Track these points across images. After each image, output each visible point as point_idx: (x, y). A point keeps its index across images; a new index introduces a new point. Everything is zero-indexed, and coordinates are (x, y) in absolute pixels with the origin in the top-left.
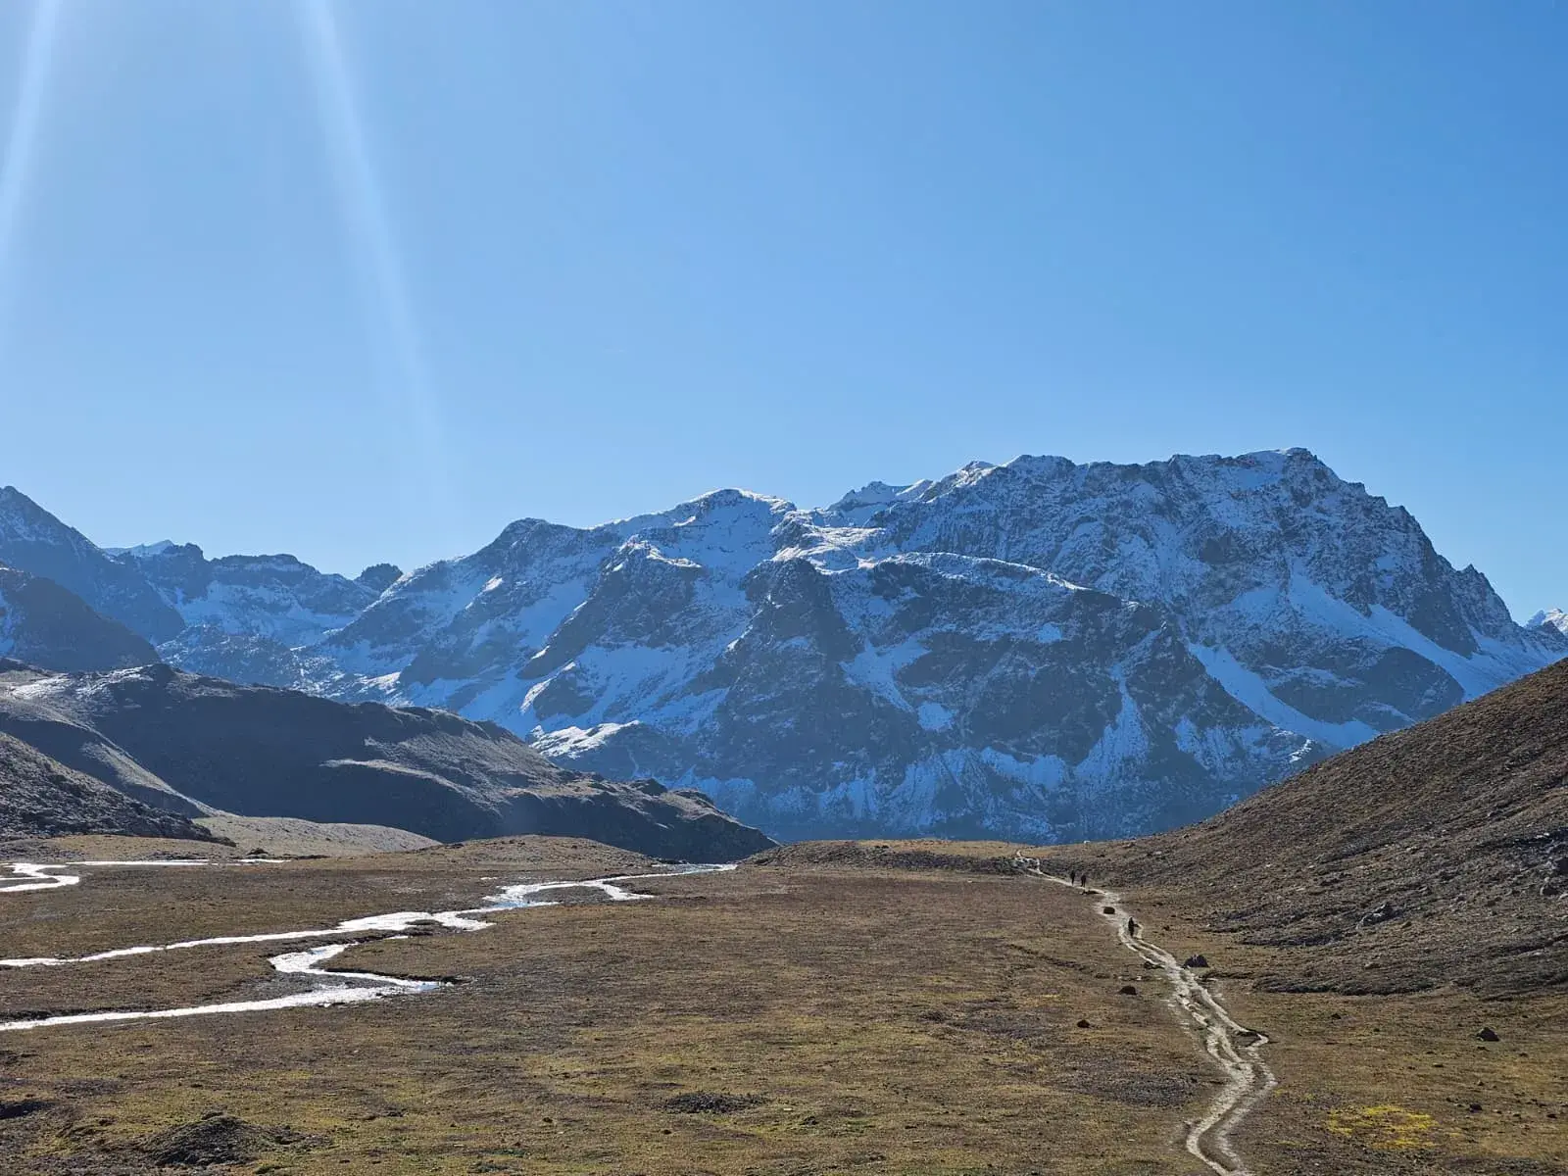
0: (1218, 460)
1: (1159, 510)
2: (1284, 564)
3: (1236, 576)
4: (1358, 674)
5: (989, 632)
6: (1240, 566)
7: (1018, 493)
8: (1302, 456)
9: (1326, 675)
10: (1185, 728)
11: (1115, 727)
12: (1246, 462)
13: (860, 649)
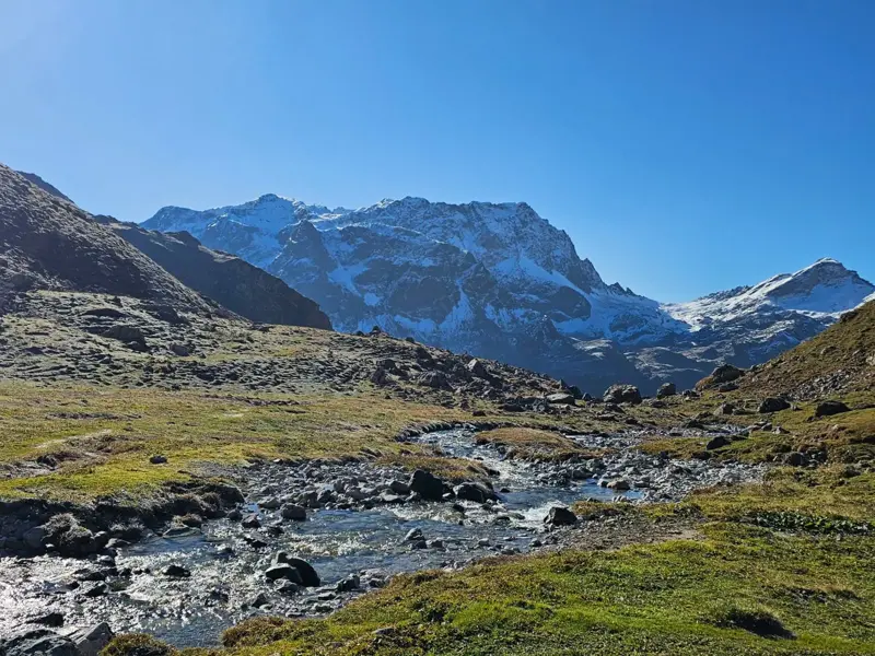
0: (490, 205)
1: (465, 225)
2: (517, 250)
3: (497, 254)
4: (548, 298)
5: (399, 260)
6: (500, 250)
7: (405, 212)
8: (524, 205)
9: (535, 297)
10: (489, 309)
11: (458, 307)
12: (501, 207)
13: (336, 267)
